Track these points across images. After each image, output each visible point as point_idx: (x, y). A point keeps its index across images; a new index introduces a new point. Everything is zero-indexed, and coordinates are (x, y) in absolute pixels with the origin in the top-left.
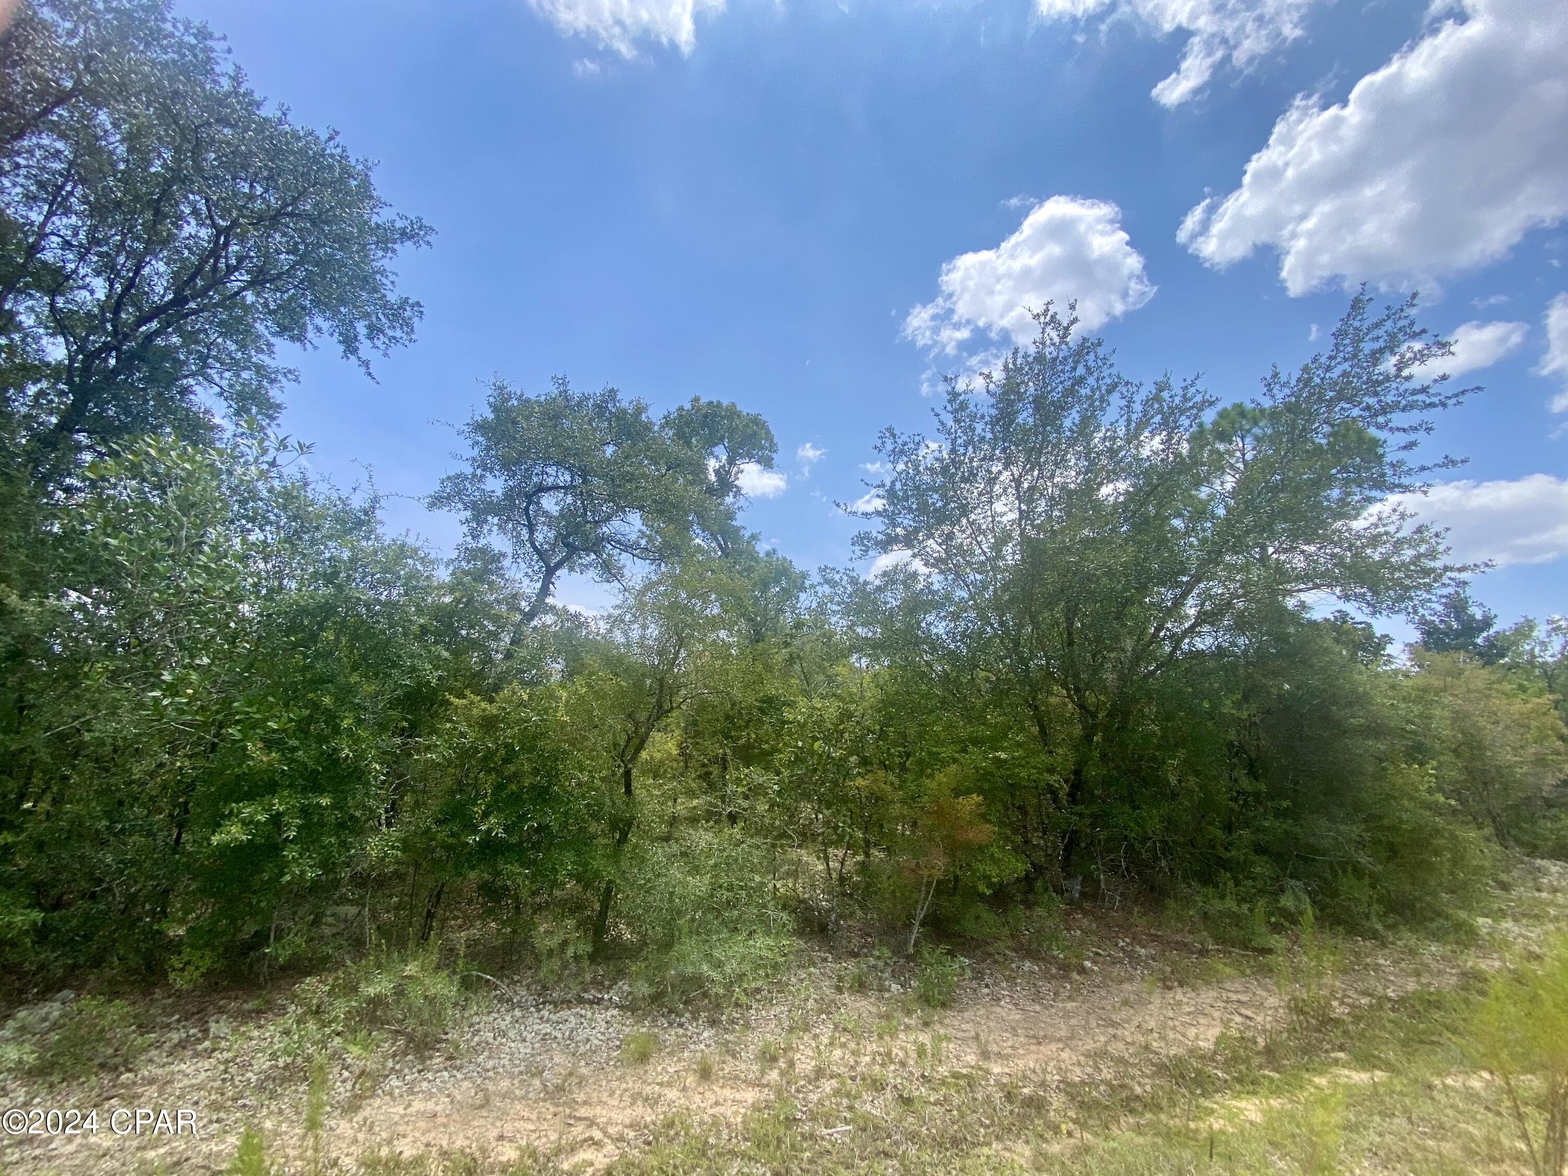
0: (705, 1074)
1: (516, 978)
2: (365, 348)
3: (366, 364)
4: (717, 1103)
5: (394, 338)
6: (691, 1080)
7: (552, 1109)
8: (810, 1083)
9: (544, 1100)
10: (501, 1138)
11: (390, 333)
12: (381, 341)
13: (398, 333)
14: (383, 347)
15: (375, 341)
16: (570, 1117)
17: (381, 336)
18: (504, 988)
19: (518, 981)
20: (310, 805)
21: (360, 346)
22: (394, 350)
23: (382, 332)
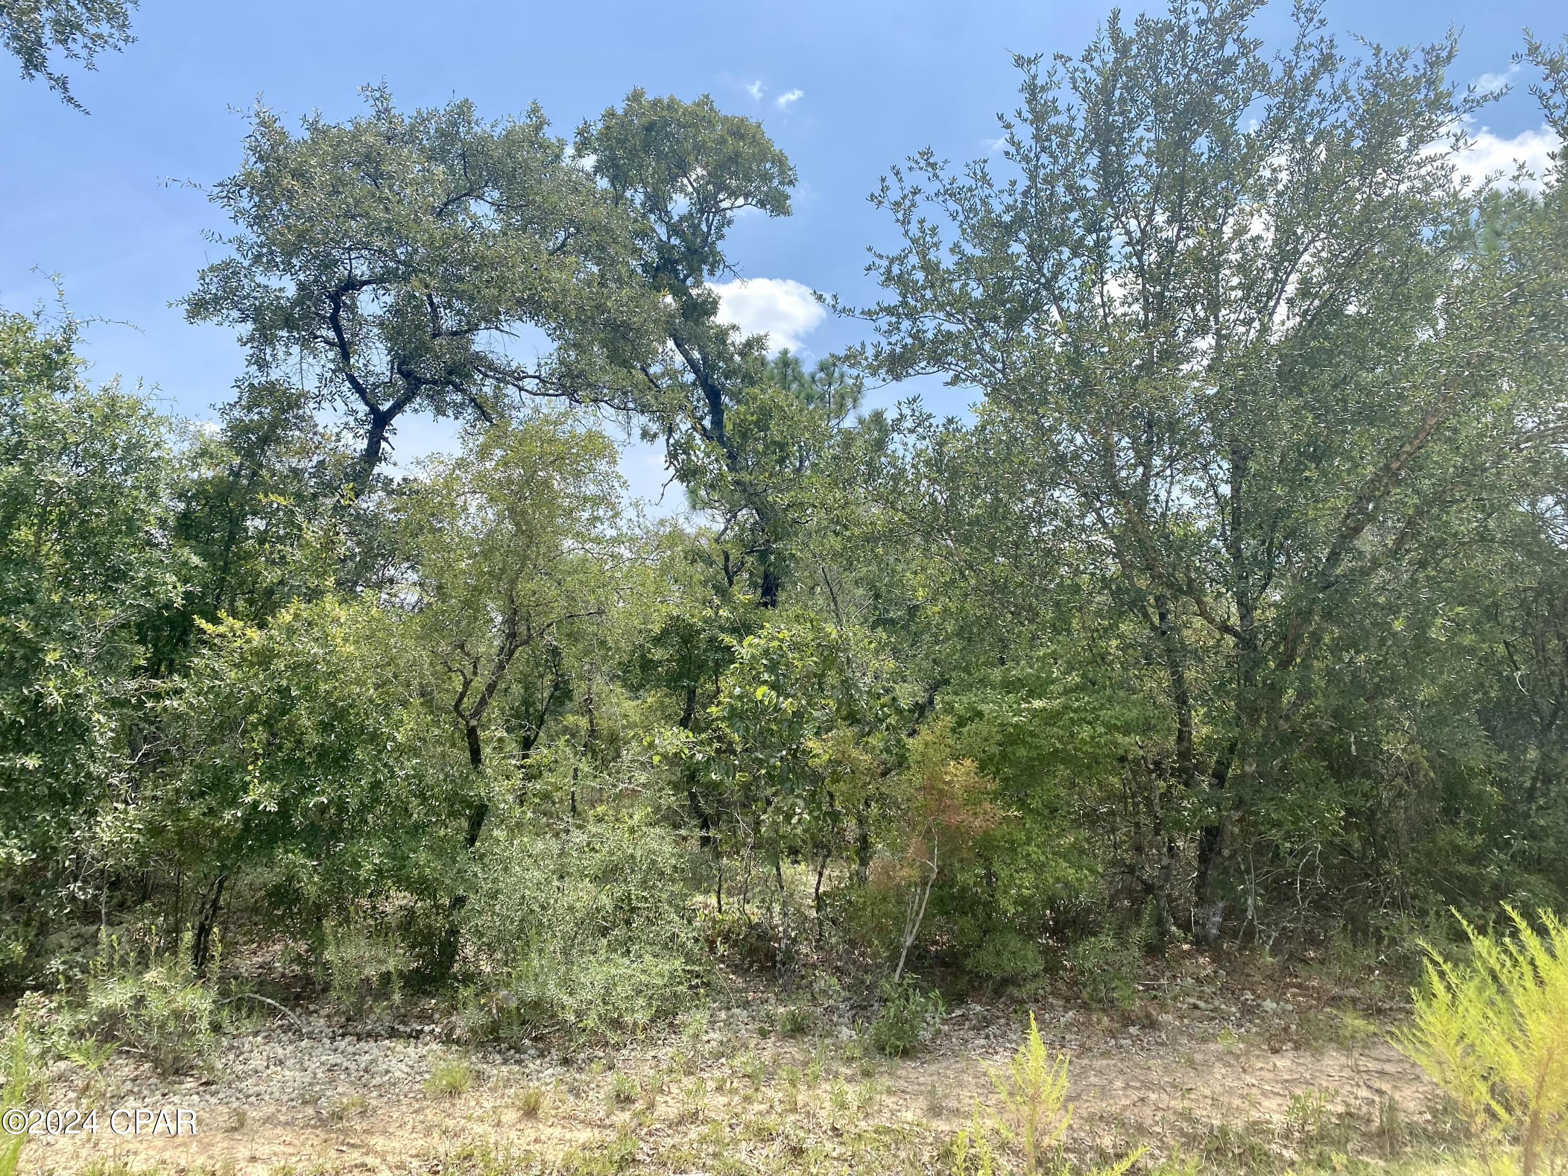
0: (531, 1112)
1: (312, 1007)
2: (55, 56)
3: (62, 83)
4: (537, 1141)
5: (100, 36)
6: (510, 1116)
7: (323, 1136)
8: (670, 1127)
9: (315, 1127)
10: (253, 1159)
11: (92, 29)
12: (78, 43)
13: (105, 28)
14: (84, 53)
15: (70, 44)
16: (342, 1144)
17: (78, 36)
18: (293, 1018)
19: (316, 1012)
20: (13, 768)
21: (48, 54)
22: (103, 56)
23: (79, 27)
